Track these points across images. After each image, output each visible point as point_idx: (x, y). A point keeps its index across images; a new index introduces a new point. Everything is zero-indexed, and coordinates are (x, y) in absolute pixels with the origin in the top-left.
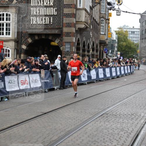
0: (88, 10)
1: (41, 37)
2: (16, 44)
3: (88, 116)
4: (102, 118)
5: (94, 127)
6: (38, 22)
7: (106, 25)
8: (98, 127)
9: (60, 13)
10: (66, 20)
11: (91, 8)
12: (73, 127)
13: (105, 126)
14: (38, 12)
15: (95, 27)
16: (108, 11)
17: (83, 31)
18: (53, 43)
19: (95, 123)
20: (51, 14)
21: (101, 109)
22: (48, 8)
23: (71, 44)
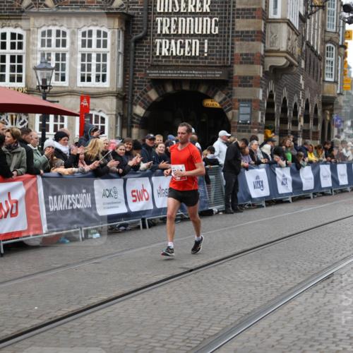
0: (296, 22)
1: (181, 86)
2: (121, 102)
3: (295, 279)
4: (328, 285)
5: (309, 306)
6: (172, 51)
7: (338, 59)
8: (320, 307)
9: (227, 30)
10: (240, 48)
11: (303, 19)
12: (258, 305)
13: (337, 304)
14: (173, 27)
15: (312, 63)
16: (344, 27)
17: (282, 75)
18: (209, 103)
19: (312, 297)
20: (204, 32)
21: (327, 262)
22: (198, 17)
23: (254, 104)
